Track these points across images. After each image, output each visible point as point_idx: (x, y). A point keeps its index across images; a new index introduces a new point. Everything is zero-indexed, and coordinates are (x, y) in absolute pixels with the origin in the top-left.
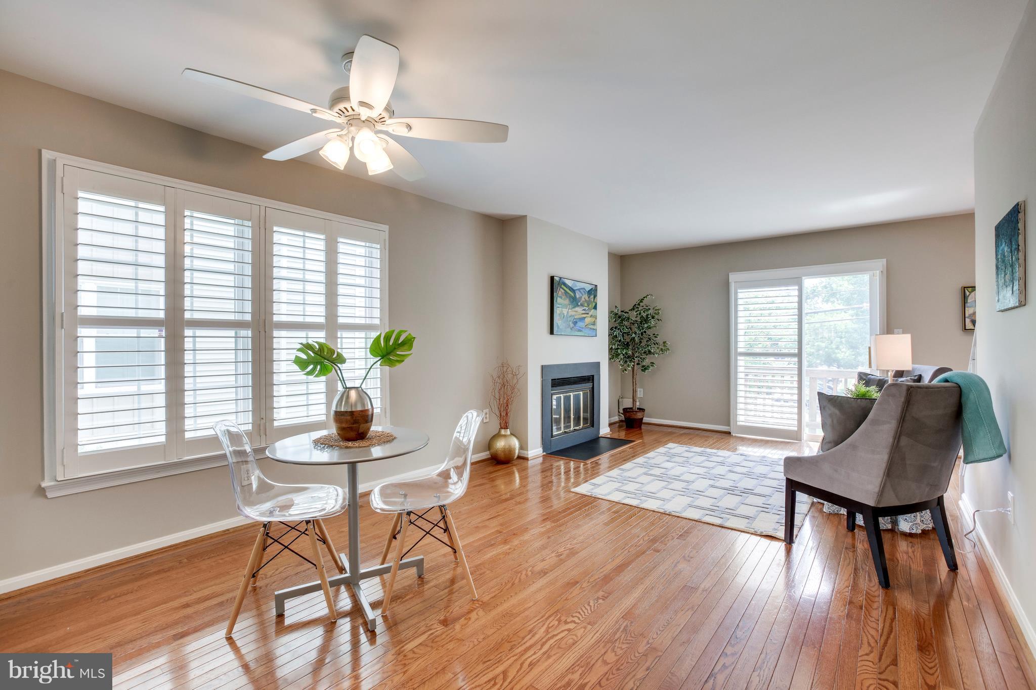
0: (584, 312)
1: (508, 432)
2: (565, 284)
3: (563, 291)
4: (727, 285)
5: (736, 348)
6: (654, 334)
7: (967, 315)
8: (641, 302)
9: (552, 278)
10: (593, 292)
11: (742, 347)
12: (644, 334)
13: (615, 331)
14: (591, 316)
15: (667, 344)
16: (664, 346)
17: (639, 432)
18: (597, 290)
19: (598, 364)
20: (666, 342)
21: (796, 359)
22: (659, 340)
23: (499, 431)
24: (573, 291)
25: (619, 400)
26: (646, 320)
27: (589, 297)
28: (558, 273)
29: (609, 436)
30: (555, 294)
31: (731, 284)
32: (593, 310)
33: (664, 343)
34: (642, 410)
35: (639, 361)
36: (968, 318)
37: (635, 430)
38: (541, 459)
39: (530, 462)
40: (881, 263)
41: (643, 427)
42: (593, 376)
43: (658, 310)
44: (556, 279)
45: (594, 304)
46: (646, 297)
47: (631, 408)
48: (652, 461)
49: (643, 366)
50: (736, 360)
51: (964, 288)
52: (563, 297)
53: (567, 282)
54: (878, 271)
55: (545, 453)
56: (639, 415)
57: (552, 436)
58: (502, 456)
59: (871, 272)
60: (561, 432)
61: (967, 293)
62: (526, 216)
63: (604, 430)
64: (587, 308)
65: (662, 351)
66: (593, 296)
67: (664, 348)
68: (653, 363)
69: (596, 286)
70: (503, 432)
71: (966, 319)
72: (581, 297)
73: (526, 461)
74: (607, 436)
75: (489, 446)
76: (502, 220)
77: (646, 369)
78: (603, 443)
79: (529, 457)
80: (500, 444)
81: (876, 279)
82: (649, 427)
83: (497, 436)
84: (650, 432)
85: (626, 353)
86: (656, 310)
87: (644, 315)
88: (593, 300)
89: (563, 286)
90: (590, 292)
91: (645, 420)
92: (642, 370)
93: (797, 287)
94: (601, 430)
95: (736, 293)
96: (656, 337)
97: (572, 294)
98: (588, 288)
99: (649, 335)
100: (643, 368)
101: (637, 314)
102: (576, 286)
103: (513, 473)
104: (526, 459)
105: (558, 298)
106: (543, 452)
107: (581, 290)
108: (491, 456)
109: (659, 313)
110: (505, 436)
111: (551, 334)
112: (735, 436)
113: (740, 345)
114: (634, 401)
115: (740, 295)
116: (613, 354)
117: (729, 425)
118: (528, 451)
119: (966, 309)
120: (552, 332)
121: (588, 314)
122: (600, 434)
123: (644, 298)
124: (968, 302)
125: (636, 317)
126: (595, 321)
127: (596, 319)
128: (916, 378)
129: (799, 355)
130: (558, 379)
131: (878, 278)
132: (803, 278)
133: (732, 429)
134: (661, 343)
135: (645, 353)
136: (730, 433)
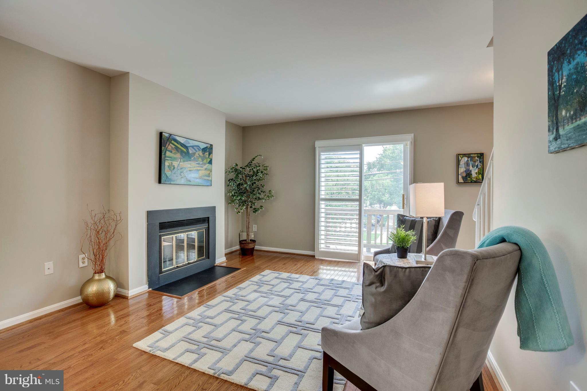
0: (198, 165)
1: (103, 276)
2: (176, 141)
3: (173, 146)
4: (313, 150)
5: (319, 195)
6: (261, 185)
7: (459, 173)
8: (253, 160)
9: (161, 134)
10: (208, 150)
11: (323, 194)
12: (254, 184)
13: (230, 182)
14: (206, 169)
15: (272, 192)
16: (270, 194)
17: (251, 258)
18: (212, 148)
19: (214, 208)
20: (271, 190)
21: (358, 203)
22: (266, 189)
23: (93, 276)
24: (186, 147)
25: (239, 234)
26: (256, 174)
27: (203, 154)
28: (168, 129)
29: (224, 265)
30: (163, 148)
31: (316, 148)
32: (208, 164)
33: (270, 191)
34: (253, 241)
35: (252, 205)
36: (460, 175)
37: (248, 257)
38: (147, 294)
39: (130, 301)
40: (410, 137)
41: (255, 253)
42: (208, 218)
43: (266, 166)
44: (165, 135)
45: (209, 160)
46: (257, 157)
47: (245, 240)
48: (265, 279)
49: (254, 209)
50: (319, 204)
51: (458, 155)
52: (173, 152)
53: (178, 138)
54: (409, 142)
55: (151, 289)
56: (251, 246)
57: (161, 272)
58: (93, 300)
59: (405, 142)
60: (173, 267)
61: (460, 158)
62: (128, 73)
63: (220, 259)
64: (201, 163)
65: (269, 198)
66: (208, 153)
67: (270, 196)
68: (262, 206)
69: (211, 145)
70: (97, 277)
71: (459, 176)
72: (195, 153)
73: (124, 300)
74: (221, 265)
75: (82, 291)
76: (108, 77)
77: (256, 211)
78: (218, 271)
79: (129, 295)
80: (92, 289)
81: (408, 147)
82: (261, 253)
83: (90, 281)
84: (260, 257)
85: (241, 199)
86: (265, 167)
87: (255, 170)
88: (208, 156)
89: (173, 142)
90: (204, 150)
91: (257, 247)
92: (254, 212)
93: (359, 152)
94: (216, 260)
95: (320, 155)
96: (263, 187)
97: (185, 150)
98: (203, 146)
99: (258, 186)
100: (254, 210)
101: (250, 170)
102: (189, 143)
103: (108, 315)
104: (125, 298)
105: (167, 152)
106: (149, 288)
107: (195, 147)
108: (83, 300)
109: (267, 169)
110: (100, 280)
111: (159, 183)
112: (318, 259)
113: (323, 193)
114: (248, 235)
115: (323, 157)
116: (230, 200)
117: (314, 251)
118: (129, 291)
119: (459, 169)
120: (160, 182)
121: (202, 167)
122: (216, 263)
123: (255, 157)
124: (461, 164)
125: (250, 172)
126: (210, 173)
127: (211, 171)
128: (437, 219)
129: (360, 200)
130: (168, 222)
131: (409, 147)
132: (363, 145)
133: (316, 253)
134: (267, 191)
135: (256, 199)
136: (315, 256)
